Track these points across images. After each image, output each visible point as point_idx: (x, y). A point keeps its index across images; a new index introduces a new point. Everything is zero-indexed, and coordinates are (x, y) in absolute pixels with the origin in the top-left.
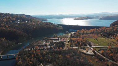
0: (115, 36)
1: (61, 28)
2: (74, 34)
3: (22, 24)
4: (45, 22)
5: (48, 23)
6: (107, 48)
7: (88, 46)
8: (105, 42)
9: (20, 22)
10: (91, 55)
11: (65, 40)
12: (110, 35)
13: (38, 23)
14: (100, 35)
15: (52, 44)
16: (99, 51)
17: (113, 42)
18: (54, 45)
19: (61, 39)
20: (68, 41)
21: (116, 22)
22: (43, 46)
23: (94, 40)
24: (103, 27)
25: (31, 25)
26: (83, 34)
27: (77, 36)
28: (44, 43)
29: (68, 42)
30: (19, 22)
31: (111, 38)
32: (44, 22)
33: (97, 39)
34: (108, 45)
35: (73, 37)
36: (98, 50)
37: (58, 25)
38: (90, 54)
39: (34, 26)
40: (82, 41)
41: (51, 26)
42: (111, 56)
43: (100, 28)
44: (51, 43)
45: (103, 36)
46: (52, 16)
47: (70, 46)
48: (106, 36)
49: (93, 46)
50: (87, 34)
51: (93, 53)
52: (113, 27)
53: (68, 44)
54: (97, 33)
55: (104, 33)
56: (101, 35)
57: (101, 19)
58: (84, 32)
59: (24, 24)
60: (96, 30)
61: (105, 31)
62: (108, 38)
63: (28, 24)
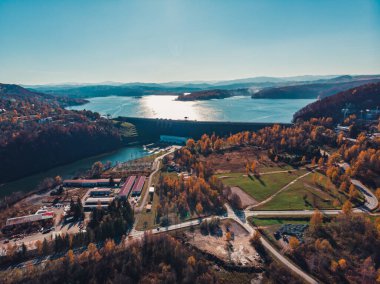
7: (231, 215)
8: (289, 191)
12: (304, 157)
14: (265, 157)
16: (277, 237)
19: (124, 180)
20: (152, 189)
23: (249, 181)
24: (271, 125)
26: (207, 153)
27: (187, 166)
29: (151, 194)
31: (309, 170)
33: (258, 177)
34: (307, 204)
35: (173, 169)
43: (262, 131)
45: (276, 159)
47: (158, 221)
48: (287, 161)
50: (220, 152)
52: (307, 123)
53: (149, 207)
55: (280, 147)
56: (272, 157)
60: (250, 137)
61: (282, 142)
62: (296, 167)
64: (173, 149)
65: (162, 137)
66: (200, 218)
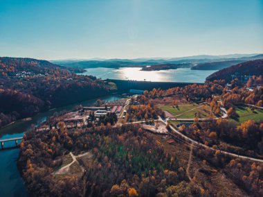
0: (210, 99)
1: (114, 87)
2: (138, 97)
3: (31, 80)
4: (79, 76)
5: (86, 76)
6: (192, 121)
8: (190, 112)
9: (26, 75)
10: (163, 134)
11: (119, 110)
12: (202, 99)
13: (66, 77)
15: (92, 117)
16: (178, 126)
17: (205, 111)
18: (97, 119)
19: (112, 108)
20: (125, 111)
21: (216, 73)
22: (75, 122)
23: (173, 109)
24: (192, 84)
25: (49, 80)
26: (154, 97)
28: (77, 117)
30: (24, 75)
31: (204, 104)
32: (78, 74)
33: (177, 107)
34: (196, 116)
36: (175, 126)
37: (108, 80)
38: (161, 132)
39: (56, 82)
40: (149, 111)
41: (92, 84)
42: (197, 133)
43: (186, 87)
44: (90, 115)
46: (95, 61)
48: (194, 101)
50: (161, 97)
51: (166, 131)
52: (211, 83)
53: (124, 116)
54: (180, 96)
57: (194, 68)
58: (155, 95)
59: (35, 80)
60: (179, 90)
62: (198, 103)
63: (44, 80)
64: (136, 96)
65: (131, 90)
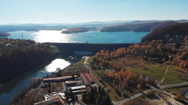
14: (141, 60)
16: (183, 95)
23: (145, 72)
27: (106, 66)
29: (100, 81)
31: (168, 64)
34: (183, 80)
35: (100, 68)
49: (164, 87)
56: (145, 60)
65: (76, 53)
66: (141, 92)
